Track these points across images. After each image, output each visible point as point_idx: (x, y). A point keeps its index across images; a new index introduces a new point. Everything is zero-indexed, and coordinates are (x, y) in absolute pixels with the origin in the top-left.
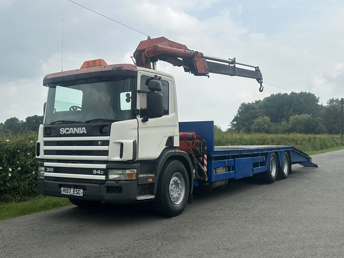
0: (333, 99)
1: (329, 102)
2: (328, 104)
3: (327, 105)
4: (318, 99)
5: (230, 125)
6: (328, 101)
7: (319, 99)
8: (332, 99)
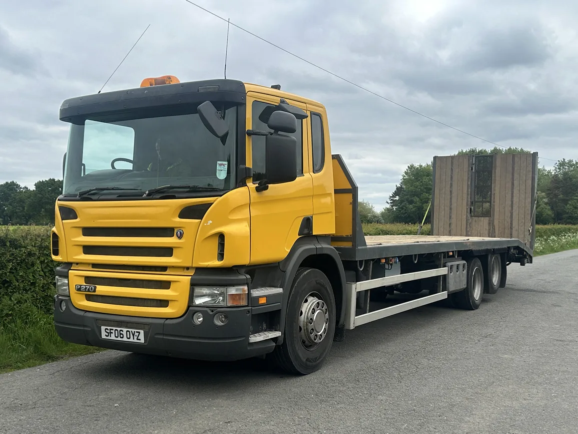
1: (558, 166)
2: (556, 168)
5: (389, 202)
6: (556, 163)
8: (562, 160)
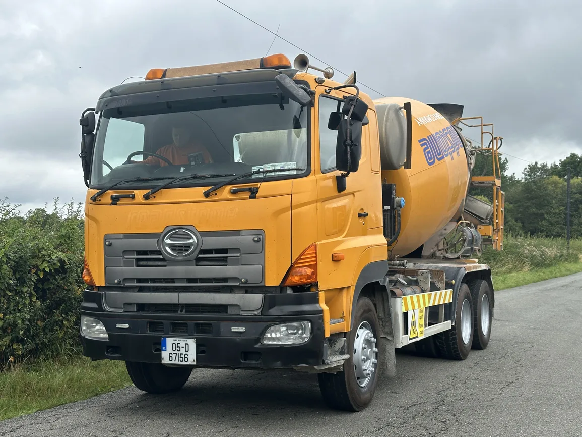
0: (536, 163)
1: (528, 172)
2: (526, 175)
3: (523, 176)
4: (506, 163)
6: (526, 169)
7: (508, 164)
8: (533, 164)
